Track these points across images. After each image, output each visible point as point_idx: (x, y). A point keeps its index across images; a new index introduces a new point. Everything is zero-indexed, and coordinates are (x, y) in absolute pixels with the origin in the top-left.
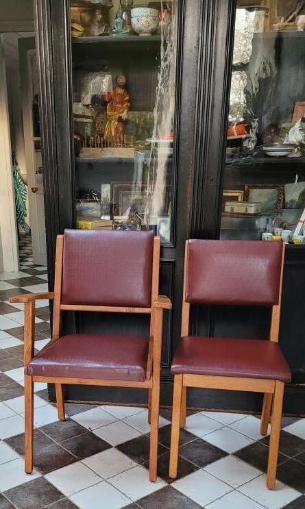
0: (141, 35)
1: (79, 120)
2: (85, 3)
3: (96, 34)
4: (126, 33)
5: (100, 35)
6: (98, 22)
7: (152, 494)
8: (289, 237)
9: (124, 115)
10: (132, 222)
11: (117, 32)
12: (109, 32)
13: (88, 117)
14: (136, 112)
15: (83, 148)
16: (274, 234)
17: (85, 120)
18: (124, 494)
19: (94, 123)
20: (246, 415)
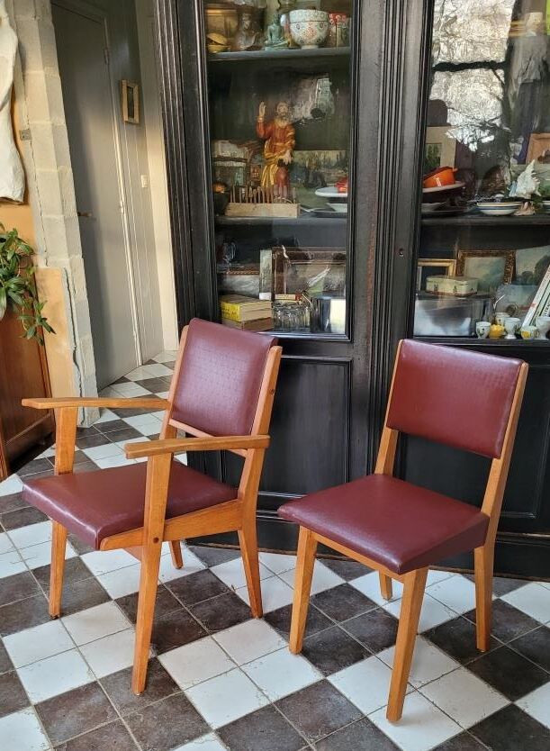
0: (305, 48)
1: (227, 164)
2: (226, 3)
3: (243, 47)
4: (284, 45)
5: (248, 49)
6: (246, 30)
7: (298, 692)
8: (515, 327)
9: (287, 158)
10: (300, 302)
11: (271, 45)
12: (260, 44)
13: (239, 160)
14: (305, 152)
15: (231, 203)
16: (494, 322)
17: (236, 164)
18: (261, 690)
19: (248, 168)
20: (452, 574)
